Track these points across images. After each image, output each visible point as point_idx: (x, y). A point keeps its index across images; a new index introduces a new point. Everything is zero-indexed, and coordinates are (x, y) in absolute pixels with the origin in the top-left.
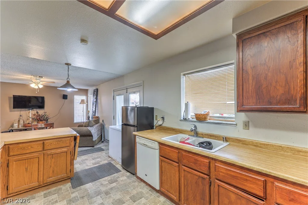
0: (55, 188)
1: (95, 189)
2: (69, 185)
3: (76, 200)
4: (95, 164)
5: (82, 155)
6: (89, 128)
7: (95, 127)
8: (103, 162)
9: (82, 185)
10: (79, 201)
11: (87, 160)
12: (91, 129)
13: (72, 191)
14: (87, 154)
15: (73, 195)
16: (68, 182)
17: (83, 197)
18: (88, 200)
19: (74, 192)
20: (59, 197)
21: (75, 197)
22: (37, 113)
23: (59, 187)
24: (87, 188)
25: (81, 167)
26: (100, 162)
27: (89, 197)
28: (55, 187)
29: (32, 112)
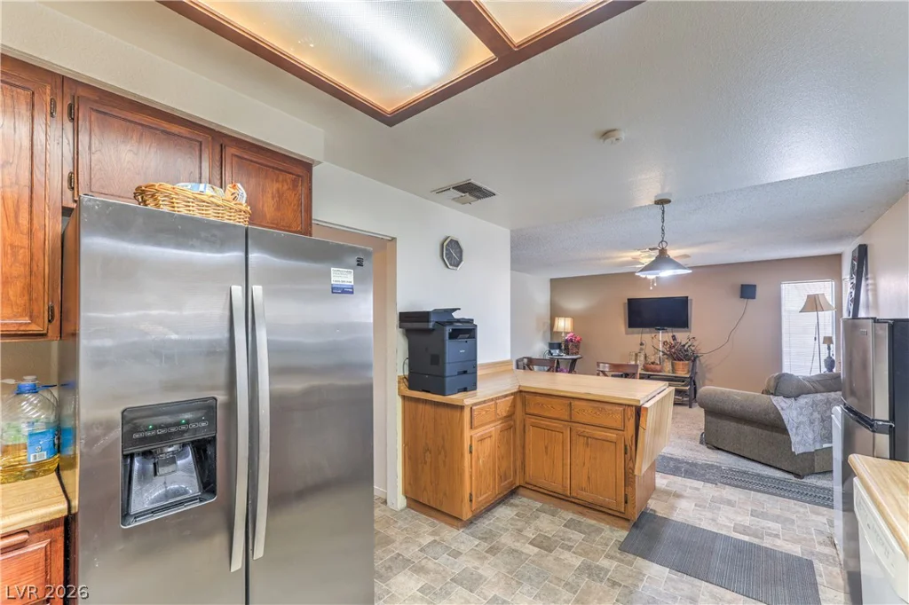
0: (593, 522)
1: (659, 594)
2: (622, 534)
3: (598, 576)
4: (745, 531)
5: (730, 485)
6: (779, 402)
7: (806, 400)
8: (779, 542)
9: (644, 557)
10: (599, 584)
11: (730, 503)
12: (783, 405)
13: (612, 553)
14: (750, 489)
15: (604, 562)
16: (623, 528)
17: (614, 584)
18: (617, 601)
19: (612, 558)
20: (581, 543)
21: (601, 569)
22: (674, 338)
23: (602, 525)
24: (645, 572)
25: (691, 515)
26: (770, 535)
27: (625, 595)
28: (595, 519)
29: (663, 336)
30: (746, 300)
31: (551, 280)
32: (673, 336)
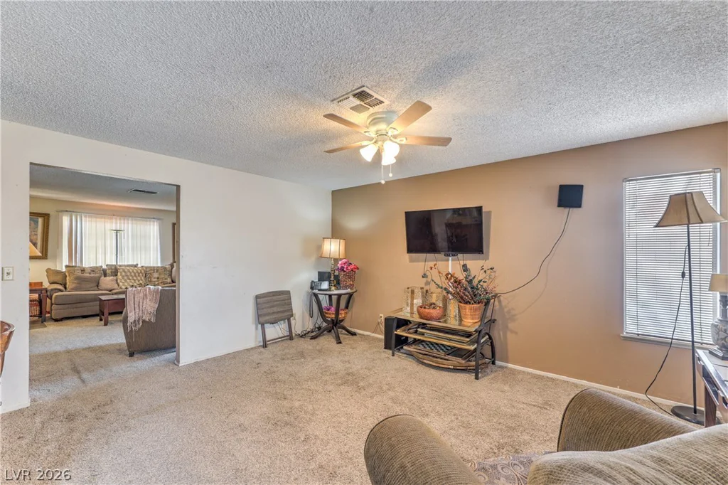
29: (452, 265)
30: (567, 210)
31: (334, 193)
32: (465, 266)
